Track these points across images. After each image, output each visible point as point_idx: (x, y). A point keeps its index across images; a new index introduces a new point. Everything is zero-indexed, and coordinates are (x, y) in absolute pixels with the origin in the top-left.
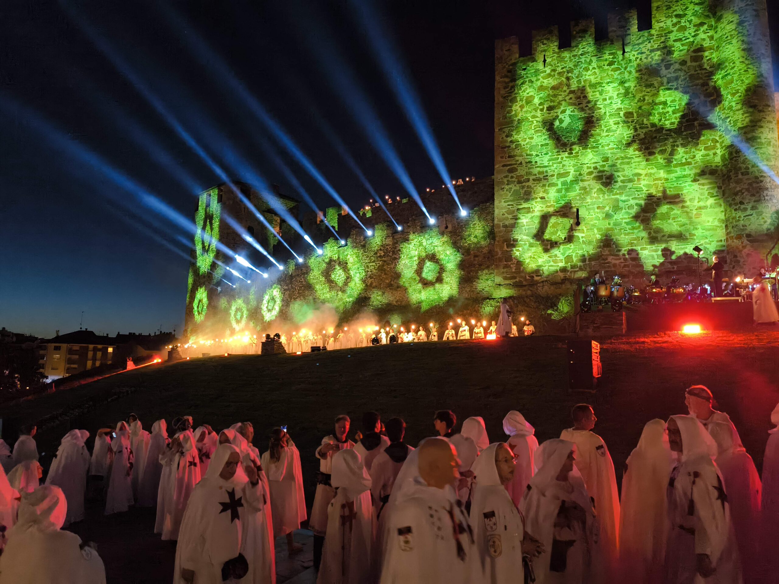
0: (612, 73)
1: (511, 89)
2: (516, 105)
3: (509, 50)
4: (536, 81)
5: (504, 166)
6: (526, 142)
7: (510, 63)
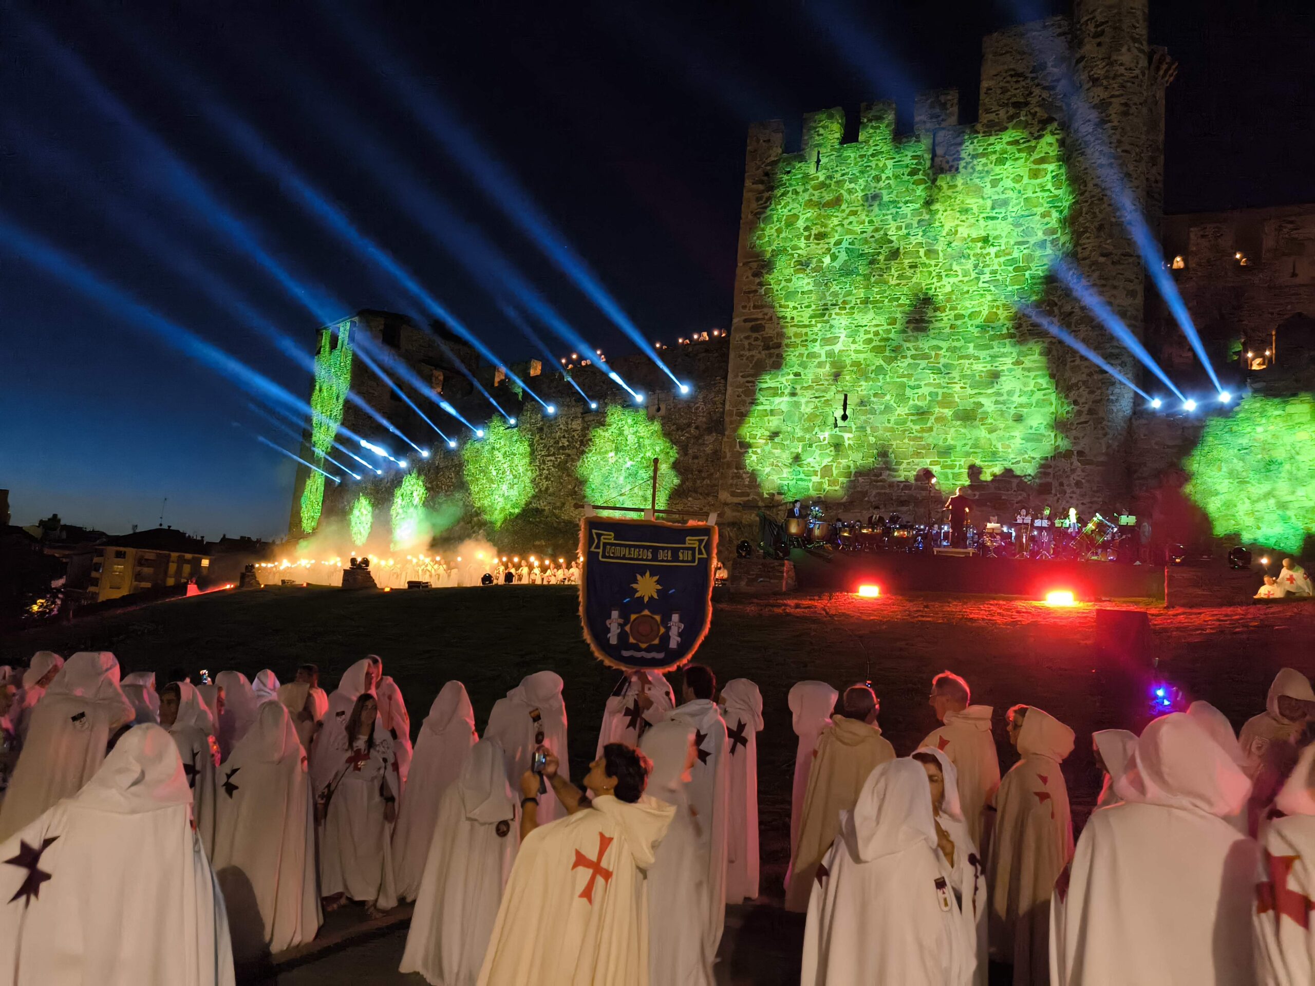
0: (914, 186)
1: (766, 202)
2: (772, 228)
3: (769, 141)
4: (804, 191)
5: (745, 321)
6: (780, 287)
7: (768, 161)
